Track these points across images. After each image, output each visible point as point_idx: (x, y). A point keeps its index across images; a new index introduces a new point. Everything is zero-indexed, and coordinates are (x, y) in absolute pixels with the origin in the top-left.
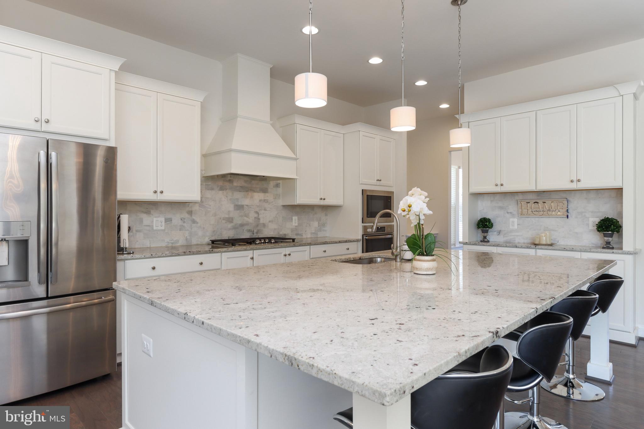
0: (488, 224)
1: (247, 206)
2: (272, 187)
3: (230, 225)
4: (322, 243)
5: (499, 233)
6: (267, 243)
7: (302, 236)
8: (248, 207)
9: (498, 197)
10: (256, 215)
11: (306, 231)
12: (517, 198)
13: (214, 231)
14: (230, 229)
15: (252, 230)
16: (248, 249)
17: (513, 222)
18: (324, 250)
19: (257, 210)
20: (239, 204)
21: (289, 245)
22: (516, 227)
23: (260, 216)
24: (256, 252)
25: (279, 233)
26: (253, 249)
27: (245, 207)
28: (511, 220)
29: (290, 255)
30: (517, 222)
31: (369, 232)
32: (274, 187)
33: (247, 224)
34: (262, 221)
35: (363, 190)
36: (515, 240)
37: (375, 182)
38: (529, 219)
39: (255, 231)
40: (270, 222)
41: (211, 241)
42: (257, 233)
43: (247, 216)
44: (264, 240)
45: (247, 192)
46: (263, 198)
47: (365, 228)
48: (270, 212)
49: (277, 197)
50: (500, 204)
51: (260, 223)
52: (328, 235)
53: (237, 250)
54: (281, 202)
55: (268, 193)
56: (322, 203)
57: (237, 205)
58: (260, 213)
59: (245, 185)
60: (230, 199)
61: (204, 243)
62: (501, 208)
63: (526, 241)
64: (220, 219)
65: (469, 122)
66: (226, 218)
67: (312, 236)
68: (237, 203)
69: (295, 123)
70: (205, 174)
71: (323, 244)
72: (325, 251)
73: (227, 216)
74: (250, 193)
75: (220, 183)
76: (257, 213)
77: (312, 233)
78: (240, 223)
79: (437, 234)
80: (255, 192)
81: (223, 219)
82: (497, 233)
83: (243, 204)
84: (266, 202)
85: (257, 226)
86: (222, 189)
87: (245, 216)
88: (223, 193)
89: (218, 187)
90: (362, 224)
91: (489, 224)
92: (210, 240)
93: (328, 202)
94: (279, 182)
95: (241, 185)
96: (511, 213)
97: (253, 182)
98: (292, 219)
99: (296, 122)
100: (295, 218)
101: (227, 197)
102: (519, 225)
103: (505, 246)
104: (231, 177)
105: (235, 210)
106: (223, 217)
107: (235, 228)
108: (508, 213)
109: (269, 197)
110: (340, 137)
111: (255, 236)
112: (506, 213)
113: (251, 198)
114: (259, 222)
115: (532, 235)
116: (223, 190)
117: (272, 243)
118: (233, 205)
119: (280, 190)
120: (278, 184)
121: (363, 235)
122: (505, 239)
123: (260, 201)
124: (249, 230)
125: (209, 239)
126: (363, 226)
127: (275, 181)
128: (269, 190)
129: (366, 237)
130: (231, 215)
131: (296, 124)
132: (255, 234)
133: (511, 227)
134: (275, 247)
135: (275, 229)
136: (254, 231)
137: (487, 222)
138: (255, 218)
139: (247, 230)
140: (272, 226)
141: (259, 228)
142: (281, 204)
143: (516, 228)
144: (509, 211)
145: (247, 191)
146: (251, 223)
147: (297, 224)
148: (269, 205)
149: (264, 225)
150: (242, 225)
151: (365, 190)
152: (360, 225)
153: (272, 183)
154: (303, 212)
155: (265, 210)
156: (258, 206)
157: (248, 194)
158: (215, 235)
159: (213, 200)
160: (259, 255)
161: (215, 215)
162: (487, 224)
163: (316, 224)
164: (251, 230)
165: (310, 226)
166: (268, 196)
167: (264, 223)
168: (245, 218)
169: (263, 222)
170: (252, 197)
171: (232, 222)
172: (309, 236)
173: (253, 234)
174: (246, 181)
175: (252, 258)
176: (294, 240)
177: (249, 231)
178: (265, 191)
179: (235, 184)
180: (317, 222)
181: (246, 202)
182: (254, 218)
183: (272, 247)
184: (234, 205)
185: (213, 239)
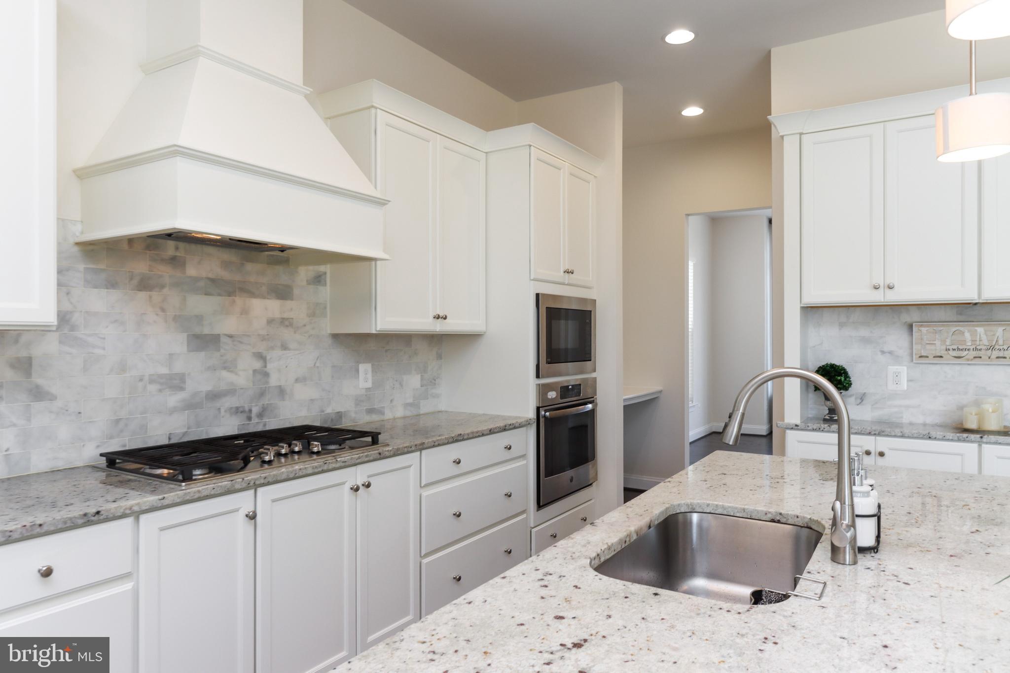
0: (843, 379)
1: (231, 336)
2: (305, 283)
3: (174, 399)
4: (451, 440)
5: (862, 399)
6: (299, 453)
7: (383, 414)
8: (233, 341)
9: (856, 315)
10: (258, 365)
11: (391, 401)
12: (907, 318)
13: (118, 421)
14: (173, 411)
15: (247, 409)
16: (237, 486)
17: (897, 375)
18: (455, 457)
19: (261, 348)
20: (206, 331)
21: (367, 456)
22: (904, 385)
23: (270, 366)
24: (265, 494)
25: (323, 412)
26: (255, 486)
27: (223, 339)
28: (892, 369)
29: (368, 486)
30: (908, 373)
31: (552, 399)
32: (309, 283)
33: (231, 391)
34: (274, 380)
35: (537, 295)
36: (902, 417)
37: (560, 276)
38: (937, 367)
39: (255, 410)
40: (297, 380)
41: (104, 458)
42: (260, 415)
43: (229, 366)
44: (290, 445)
45: (230, 296)
46: (277, 315)
47: (543, 390)
48: (297, 352)
49: (316, 311)
50: (864, 332)
51: (269, 387)
52: (442, 407)
53: (197, 496)
54: (328, 326)
55: (292, 300)
56: (439, 327)
57: (197, 337)
58: (268, 358)
59: (225, 275)
60: (176, 318)
61: (80, 464)
62: (866, 341)
63: (929, 420)
64: (141, 380)
65: (801, 134)
66: (161, 376)
67: (408, 413)
68: (197, 330)
69: (373, 107)
70: (82, 233)
71: (453, 442)
72: (458, 462)
73: (164, 370)
74: (239, 301)
75: (141, 267)
76: (261, 357)
77: (407, 405)
78: (209, 388)
79: (661, 392)
80: (253, 295)
81: (151, 381)
82: (856, 399)
83: (216, 331)
84: (287, 326)
85: (262, 394)
86: (144, 285)
87: (225, 368)
88: (150, 297)
89: (131, 279)
90: (536, 379)
91: (845, 379)
92: (102, 455)
93: (452, 325)
94: (322, 268)
95: (211, 276)
96: (891, 353)
97: (249, 266)
98: (357, 371)
99: (375, 105)
100: (365, 369)
101: (163, 310)
102: (911, 381)
103: (899, 434)
104: (177, 248)
105: (193, 351)
106: (150, 375)
107: (190, 406)
108: (883, 352)
109: (296, 309)
110: (479, 161)
111: (256, 426)
112: (879, 353)
113: (241, 314)
114: (267, 382)
115: (945, 406)
116: (150, 290)
117: (313, 453)
118: (185, 335)
119: (325, 293)
120: (320, 276)
121: (538, 409)
122: (877, 414)
123: (270, 322)
124: (237, 408)
125: (98, 447)
126: (537, 384)
127: (311, 268)
128: (296, 291)
129: (546, 411)
130: (179, 367)
131: (373, 110)
132: (255, 420)
133: (891, 387)
134: (325, 467)
135: (312, 400)
136: (250, 411)
137: (840, 375)
138: (255, 371)
139: (231, 408)
140: (304, 393)
141: (265, 401)
142: (329, 332)
143: (905, 388)
144: (886, 349)
145: (230, 294)
146: (242, 389)
147: (369, 384)
148: (295, 332)
149: (281, 391)
150: (214, 396)
151: (543, 295)
152: (531, 383)
153: (304, 273)
154: (386, 351)
155: (284, 347)
156: (263, 338)
157: (234, 301)
158: (122, 431)
159: (116, 321)
160: (274, 501)
161: (122, 368)
162: (841, 380)
163: (414, 381)
164: (241, 409)
165: (401, 385)
166: (291, 309)
167: (280, 386)
168: (225, 374)
169: (278, 384)
170: (245, 312)
171: (182, 389)
172: (400, 412)
173: (249, 419)
174: (225, 265)
175: (252, 517)
176: (375, 438)
177: (237, 411)
178: (283, 293)
179: (192, 271)
180: (419, 376)
181: (228, 325)
182: (251, 372)
183: (316, 470)
184: (188, 336)
185: (114, 446)
